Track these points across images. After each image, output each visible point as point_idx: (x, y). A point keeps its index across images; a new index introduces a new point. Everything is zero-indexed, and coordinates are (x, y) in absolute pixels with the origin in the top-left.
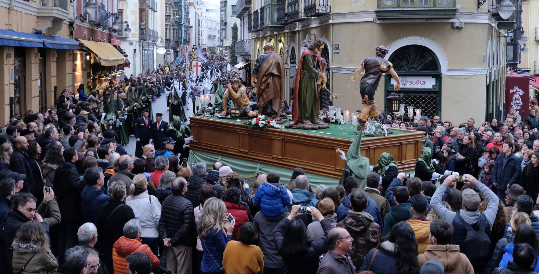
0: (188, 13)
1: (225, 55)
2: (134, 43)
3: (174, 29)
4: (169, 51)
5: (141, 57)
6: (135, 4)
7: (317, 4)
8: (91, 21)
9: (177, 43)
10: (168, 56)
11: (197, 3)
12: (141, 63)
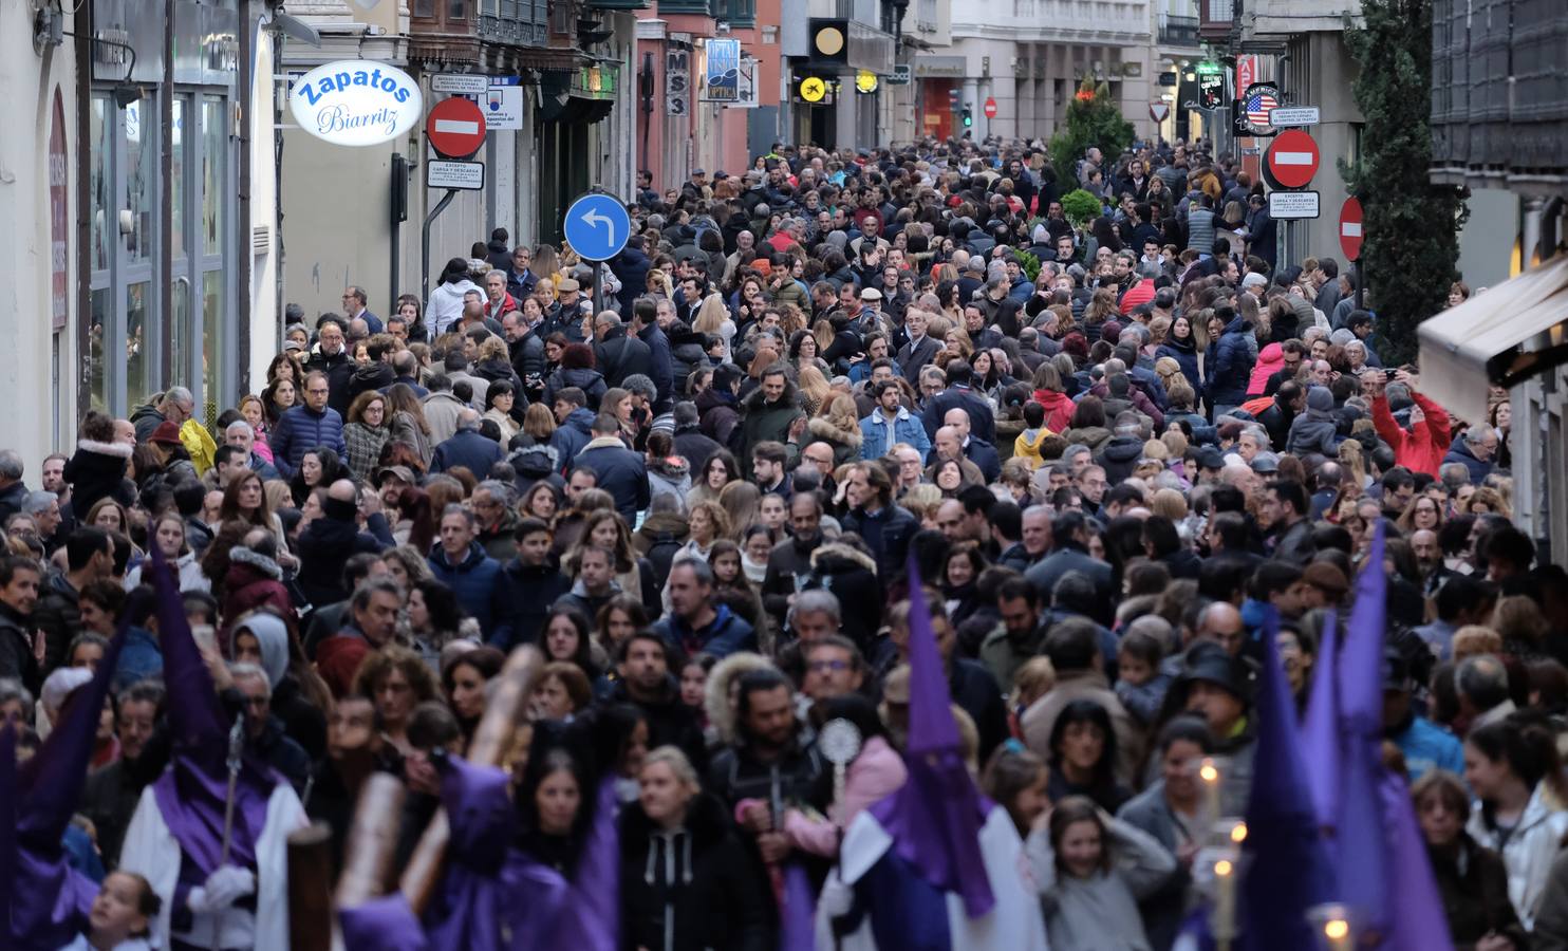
1: (1282, 158)
4: (463, 106)
5: (58, 193)
10: (444, 174)
12: (60, 279)
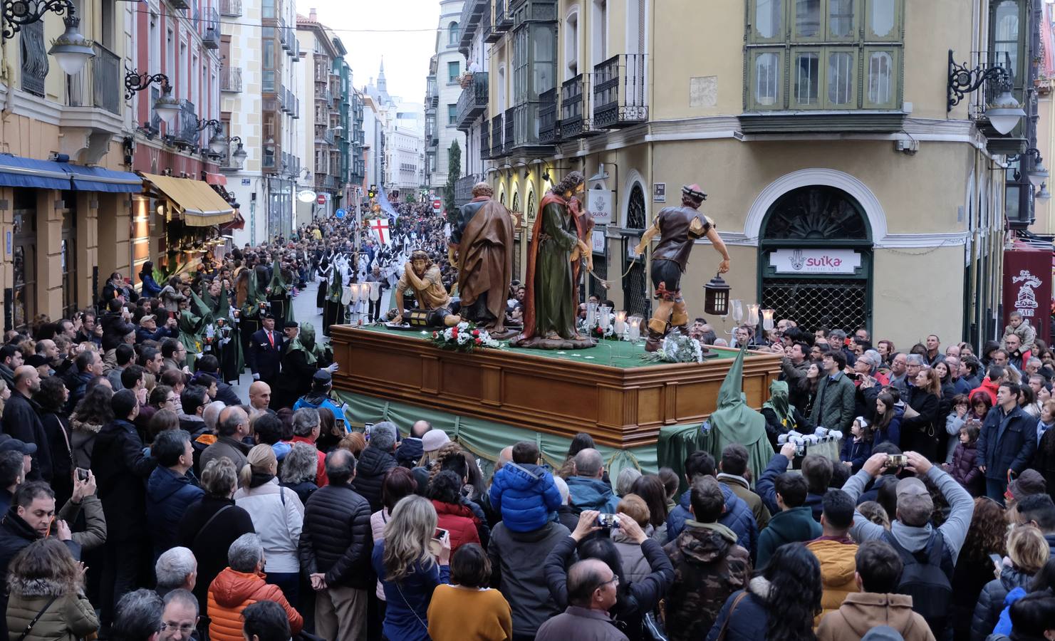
0: (360, 121)
1: (435, 204)
2: (253, 181)
3: (332, 153)
4: (322, 197)
5: (265, 209)
6: (255, 102)
7: (621, 103)
8: (167, 137)
9: (339, 181)
10: (319, 206)
11: (379, 99)
12: (266, 221)
